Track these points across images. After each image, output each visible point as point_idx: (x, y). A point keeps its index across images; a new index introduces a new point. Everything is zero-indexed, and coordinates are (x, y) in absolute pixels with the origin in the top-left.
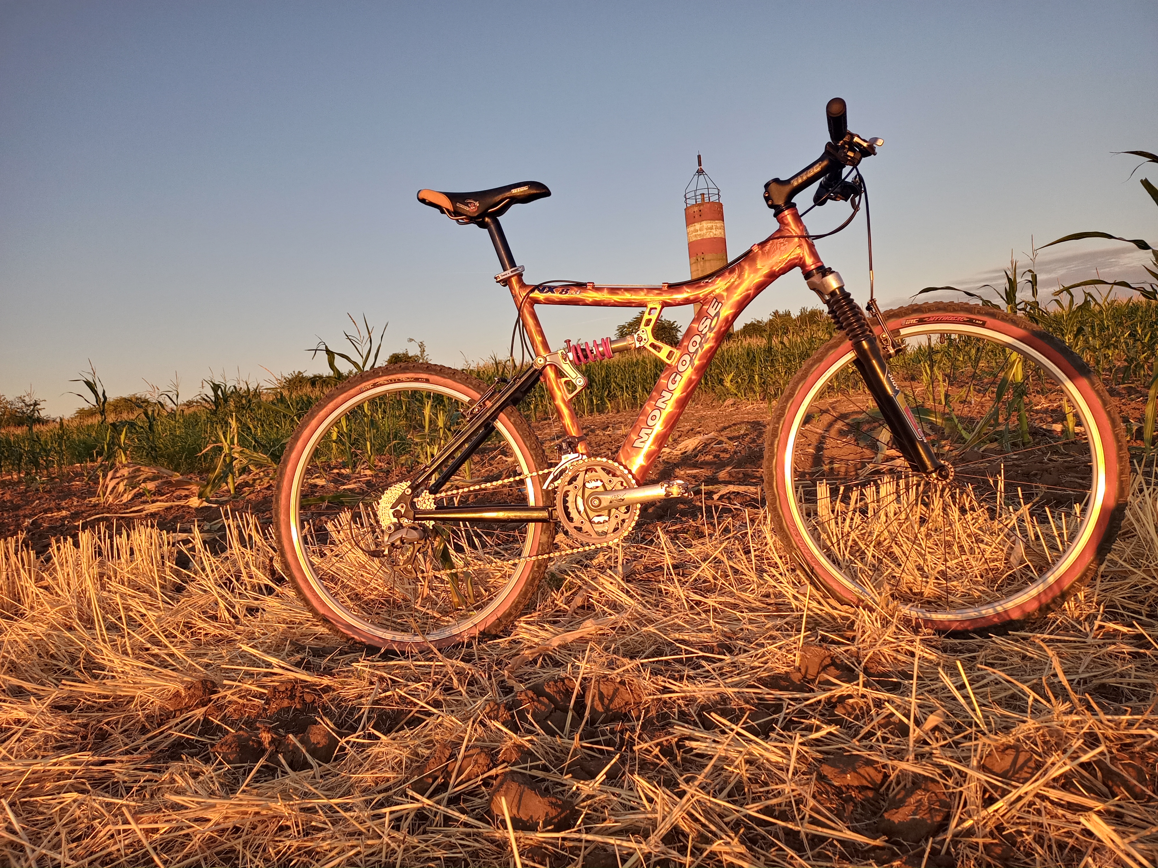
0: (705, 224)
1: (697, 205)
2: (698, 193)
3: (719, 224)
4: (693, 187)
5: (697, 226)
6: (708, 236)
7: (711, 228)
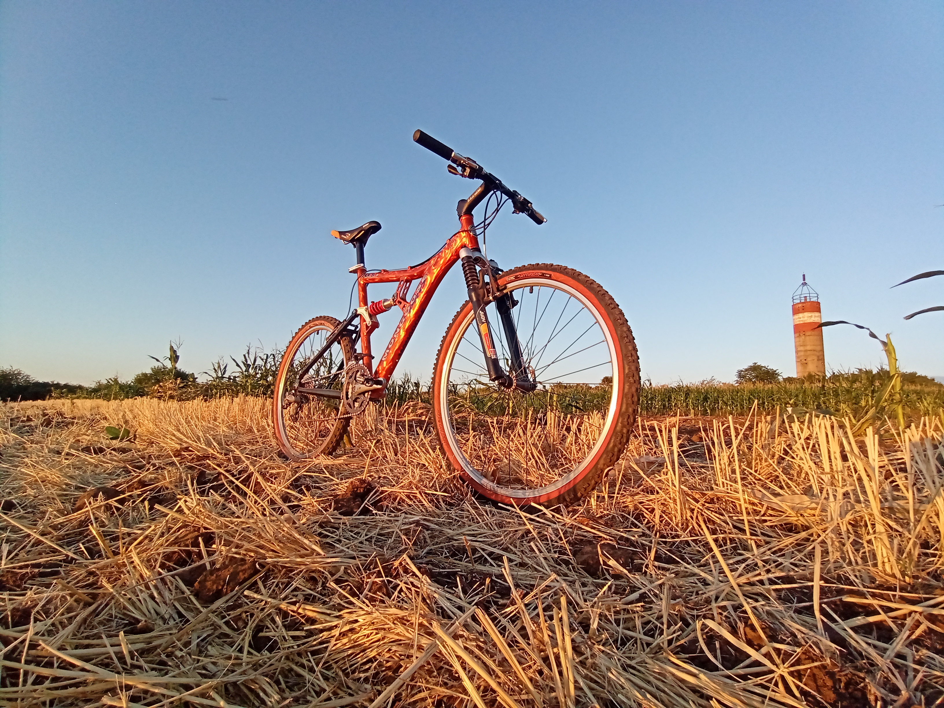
0: (807, 314)
1: (801, 303)
2: (802, 296)
3: (817, 314)
4: (799, 292)
5: (801, 315)
6: (808, 321)
7: (811, 317)
